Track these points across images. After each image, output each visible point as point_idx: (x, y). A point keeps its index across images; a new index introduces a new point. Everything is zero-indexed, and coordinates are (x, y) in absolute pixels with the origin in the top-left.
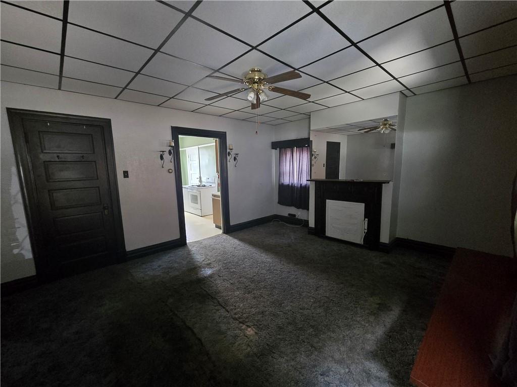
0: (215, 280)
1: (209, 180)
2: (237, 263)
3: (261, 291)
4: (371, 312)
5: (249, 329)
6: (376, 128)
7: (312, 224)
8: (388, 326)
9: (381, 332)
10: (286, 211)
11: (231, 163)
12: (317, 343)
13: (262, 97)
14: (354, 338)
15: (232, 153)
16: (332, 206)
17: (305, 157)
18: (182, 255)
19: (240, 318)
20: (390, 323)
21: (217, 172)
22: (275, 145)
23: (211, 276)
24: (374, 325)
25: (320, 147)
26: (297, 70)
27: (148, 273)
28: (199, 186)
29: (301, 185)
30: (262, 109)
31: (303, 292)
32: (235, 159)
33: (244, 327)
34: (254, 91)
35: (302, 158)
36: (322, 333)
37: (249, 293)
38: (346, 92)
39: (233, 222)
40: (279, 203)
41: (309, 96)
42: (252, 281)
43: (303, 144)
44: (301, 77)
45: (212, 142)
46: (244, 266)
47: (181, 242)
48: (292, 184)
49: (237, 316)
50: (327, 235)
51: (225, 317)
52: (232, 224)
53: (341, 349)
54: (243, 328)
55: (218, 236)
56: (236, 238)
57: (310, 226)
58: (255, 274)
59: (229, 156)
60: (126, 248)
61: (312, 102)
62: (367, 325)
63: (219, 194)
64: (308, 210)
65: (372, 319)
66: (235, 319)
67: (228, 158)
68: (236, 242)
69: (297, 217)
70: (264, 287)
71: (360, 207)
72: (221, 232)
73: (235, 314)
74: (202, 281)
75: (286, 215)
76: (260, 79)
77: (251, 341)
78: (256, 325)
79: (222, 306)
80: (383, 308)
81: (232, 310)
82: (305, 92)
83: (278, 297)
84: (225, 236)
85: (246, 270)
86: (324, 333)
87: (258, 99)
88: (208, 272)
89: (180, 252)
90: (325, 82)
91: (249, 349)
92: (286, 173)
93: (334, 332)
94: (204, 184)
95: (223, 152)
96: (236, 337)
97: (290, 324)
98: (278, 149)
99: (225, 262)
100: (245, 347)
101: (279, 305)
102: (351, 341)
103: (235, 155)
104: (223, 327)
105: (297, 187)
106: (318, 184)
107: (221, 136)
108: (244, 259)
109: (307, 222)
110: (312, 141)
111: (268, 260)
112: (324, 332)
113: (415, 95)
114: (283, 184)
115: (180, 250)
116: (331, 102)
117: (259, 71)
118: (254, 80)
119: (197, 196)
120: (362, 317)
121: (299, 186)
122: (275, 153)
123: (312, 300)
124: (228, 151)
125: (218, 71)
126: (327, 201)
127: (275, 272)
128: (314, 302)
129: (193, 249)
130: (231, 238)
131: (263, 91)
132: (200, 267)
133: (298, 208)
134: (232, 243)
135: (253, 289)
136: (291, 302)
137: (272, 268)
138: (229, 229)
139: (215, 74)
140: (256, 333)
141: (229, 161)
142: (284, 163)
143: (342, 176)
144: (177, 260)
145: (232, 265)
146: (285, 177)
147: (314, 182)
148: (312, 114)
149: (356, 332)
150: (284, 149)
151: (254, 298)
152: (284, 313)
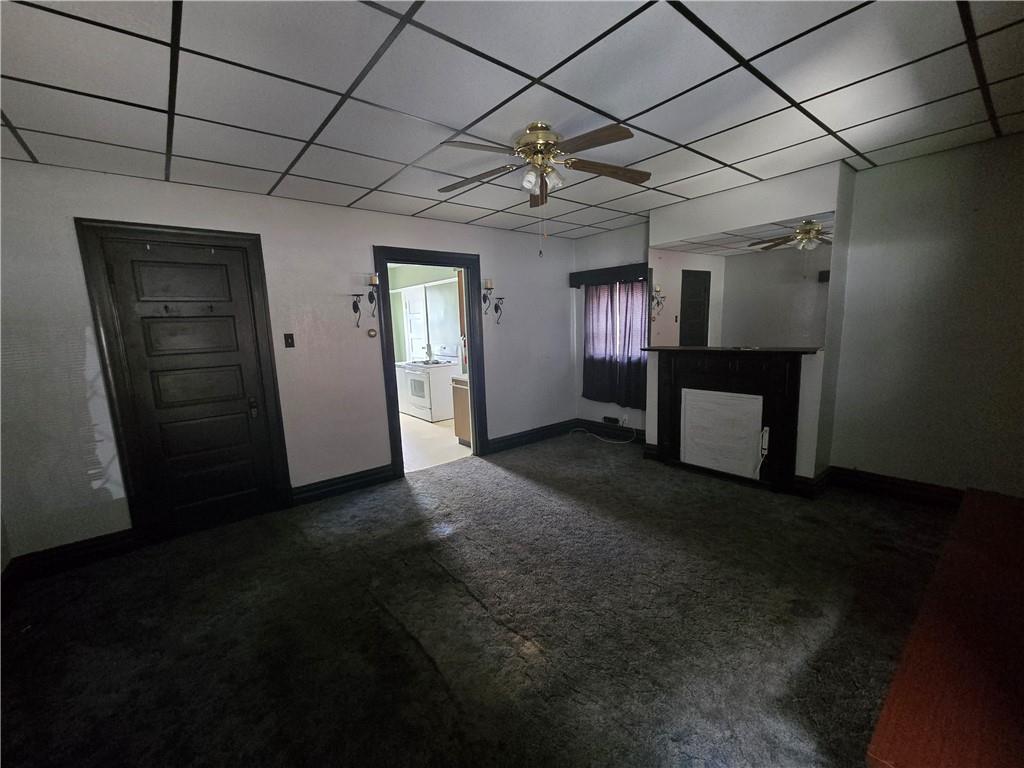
0: (461, 546)
1: (447, 351)
2: (502, 513)
3: (550, 570)
4: (778, 617)
5: (528, 644)
6: (787, 239)
7: (652, 437)
8: (814, 647)
9: (798, 660)
10: (599, 411)
11: (488, 318)
12: (664, 675)
13: (552, 182)
14: (740, 669)
15: (493, 297)
16: (694, 401)
17: (638, 301)
18: (396, 496)
19: (509, 621)
20: (818, 643)
21: (462, 334)
22: (576, 280)
23: (451, 538)
24: (783, 646)
25: (668, 282)
26: (624, 122)
27: (333, 529)
28: (426, 363)
29: (629, 359)
30: (550, 207)
31: (635, 574)
32: (497, 308)
33: (517, 638)
34: (534, 168)
35: (632, 304)
36: (674, 656)
37: (527, 572)
38: (726, 165)
39: (493, 434)
40: (585, 395)
41: (646, 176)
42: (532, 549)
43: (634, 275)
44: (632, 136)
45: (452, 276)
46: (515, 519)
47: (393, 471)
48: (611, 357)
49: (502, 617)
50: (682, 459)
51: (480, 619)
52: (491, 436)
53: (714, 690)
54: (515, 640)
55: (465, 460)
56: (499, 465)
57: (648, 442)
58: (538, 536)
60: (292, 483)
61: (654, 189)
62: (769, 644)
63: (466, 377)
64: (644, 409)
65: (778, 631)
66: (500, 623)
67: (484, 306)
68: (501, 472)
69: (621, 423)
70: (557, 562)
71: (753, 404)
72: (469, 452)
73: (500, 613)
74: (433, 547)
75: (600, 420)
76: (547, 144)
77: (532, 667)
78: (542, 636)
79: (473, 596)
80: (803, 609)
81: (493, 605)
82: (640, 167)
83: (583, 582)
84: (478, 461)
85: (520, 527)
86: (680, 656)
87: (543, 185)
88: (446, 530)
89: (392, 491)
90: (680, 146)
91: (528, 682)
92: (598, 334)
93: (699, 655)
94: (435, 358)
95: (474, 296)
96: (501, 657)
97: (608, 636)
98: (583, 287)
99: (479, 511)
100: (519, 678)
101: (587, 598)
102: (735, 675)
103: (496, 301)
104: (477, 638)
105: (622, 364)
106: (665, 355)
107: (469, 264)
108: (516, 506)
109: (642, 434)
110: (651, 269)
111: (563, 508)
112: (678, 654)
113: (875, 166)
114: (592, 357)
115: (391, 486)
116: (691, 188)
117: (547, 128)
118: (535, 147)
119: (422, 383)
120: (758, 627)
121: (626, 361)
122: (576, 295)
123: (653, 591)
124: (483, 292)
125: (463, 131)
126: (684, 390)
127: (577, 532)
128: (658, 595)
129: (417, 486)
130: (490, 465)
131: (553, 169)
132: (430, 520)
133: (623, 407)
134: (492, 475)
135: (535, 566)
136: (611, 593)
137: (571, 524)
138: (486, 447)
139: (458, 139)
140: (541, 651)
141: (486, 313)
142: (595, 316)
143: (714, 340)
144: (387, 506)
145: (493, 518)
146: (596, 344)
147: (657, 353)
148: (652, 213)
149: (746, 656)
150: (594, 287)
151: (537, 583)
152: (597, 614)
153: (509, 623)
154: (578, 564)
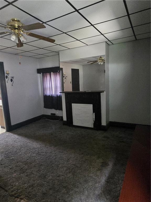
2: (16, 152)
3: (32, 170)
4: (98, 168)
5: (22, 201)
6: (96, 61)
7: (65, 119)
8: (107, 175)
9: (103, 180)
10: (49, 112)
11: (8, 84)
12: (67, 198)
13: (22, 39)
15: (10, 77)
16: (75, 106)
17: (58, 78)
19: (15, 194)
20: (108, 173)
22: (39, 71)
24: (100, 177)
25: (68, 72)
26: (45, 23)
29: (57, 95)
30: (25, 47)
31: (60, 164)
32: (12, 80)
33: (18, 200)
34: (15, 34)
35: (57, 79)
37: (24, 172)
38: (78, 40)
39: (13, 123)
40: (45, 107)
41: (54, 41)
42: (26, 163)
43: (56, 70)
44: (45, 27)
46: (20, 153)
48: (52, 95)
49: (13, 193)
50: (74, 124)
51: (4, 196)
53: (82, 198)
55: (3, 134)
56: (16, 134)
57: (64, 120)
58: (28, 158)
59: (7, 78)
61: (59, 45)
62: (96, 178)
64: (62, 110)
65: (98, 173)
66: (12, 196)
67: (6, 80)
68: (16, 136)
69: (56, 115)
70: (34, 166)
71: (90, 107)
72: (4, 131)
73: (12, 192)
75: (50, 114)
76: (19, 26)
78: (27, 196)
80: (105, 164)
81: (9, 189)
82: (53, 38)
83: (43, 171)
84: (8, 133)
85: (22, 156)
86: (72, 190)
90: (64, 33)
92: (47, 88)
93: (78, 187)
95: (2, 76)
97: (50, 189)
98: (42, 73)
99: (7, 153)
101: (44, 177)
102: (87, 191)
103: (11, 78)
105: (55, 97)
106: (67, 94)
108: (21, 148)
109: (62, 117)
111: (37, 146)
113: (113, 44)
114: (46, 95)
116: (70, 45)
117: (18, 21)
118: (14, 27)
120: (93, 173)
121: (56, 96)
122: (39, 76)
123: (65, 169)
124: (6, 75)
126: (73, 104)
127: (42, 154)
128: (66, 170)
130: (12, 134)
131: (22, 35)
133: (56, 110)
134: (13, 138)
135: (27, 169)
136: (52, 173)
137: (40, 151)
138: (10, 128)
141: (7, 82)
142: (46, 82)
145: (12, 154)
146: (47, 91)
147: (64, 93)
148: (60, 52)
149: (90, 184)
150: (45, 74)
151: (27, 176)
152: (47, 182)
153: (15, 195)
154: (42, 165)
